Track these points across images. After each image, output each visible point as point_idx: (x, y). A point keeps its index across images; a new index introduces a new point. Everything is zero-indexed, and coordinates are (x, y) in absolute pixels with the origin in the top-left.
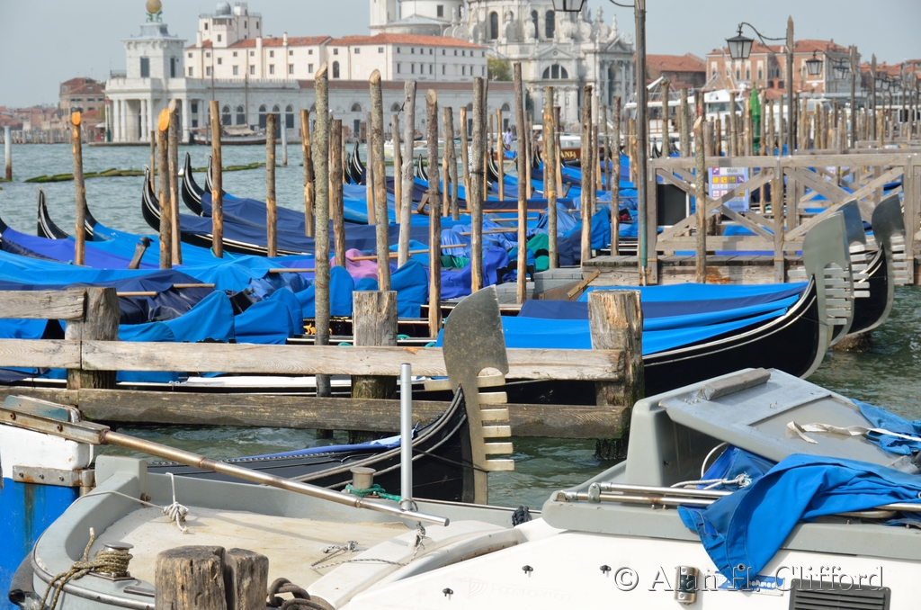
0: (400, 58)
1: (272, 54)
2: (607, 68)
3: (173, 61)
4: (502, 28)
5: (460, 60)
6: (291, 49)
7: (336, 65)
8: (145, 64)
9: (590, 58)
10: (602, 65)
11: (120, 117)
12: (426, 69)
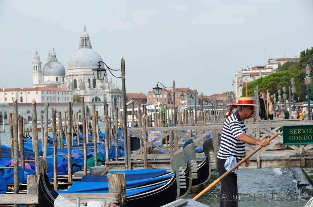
0: (43, 95)
2: (114, 98)
4: (78, 85)
5: (64, 96)
6: (6, 92)
7: (21, 98)
9: (108, 94)
10: (112, 97)
12: (53, 99)
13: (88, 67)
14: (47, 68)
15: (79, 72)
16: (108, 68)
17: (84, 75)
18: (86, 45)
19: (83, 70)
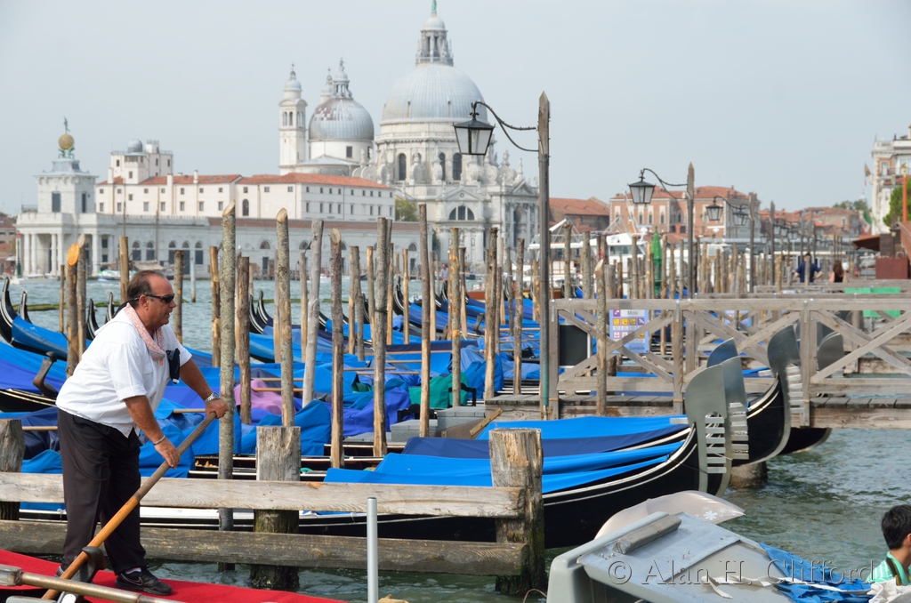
0: (309, 197)
1: (182, 191)
2: (512, 210)
3: (84, 197)
4: (410, 169)
5: (368, 200)
6: (201, 186)
7: (246, 203)
8: (56, 199)
9: (496, 200)
10: (508, 207)
11: (30, 251)
12: (335, 208)
13: (442, 119)
14: (322, 119)
15: (415, 133)
16: (501, 122)
17: (427, 141)
18: (436, 54)
19: (425, 127)
